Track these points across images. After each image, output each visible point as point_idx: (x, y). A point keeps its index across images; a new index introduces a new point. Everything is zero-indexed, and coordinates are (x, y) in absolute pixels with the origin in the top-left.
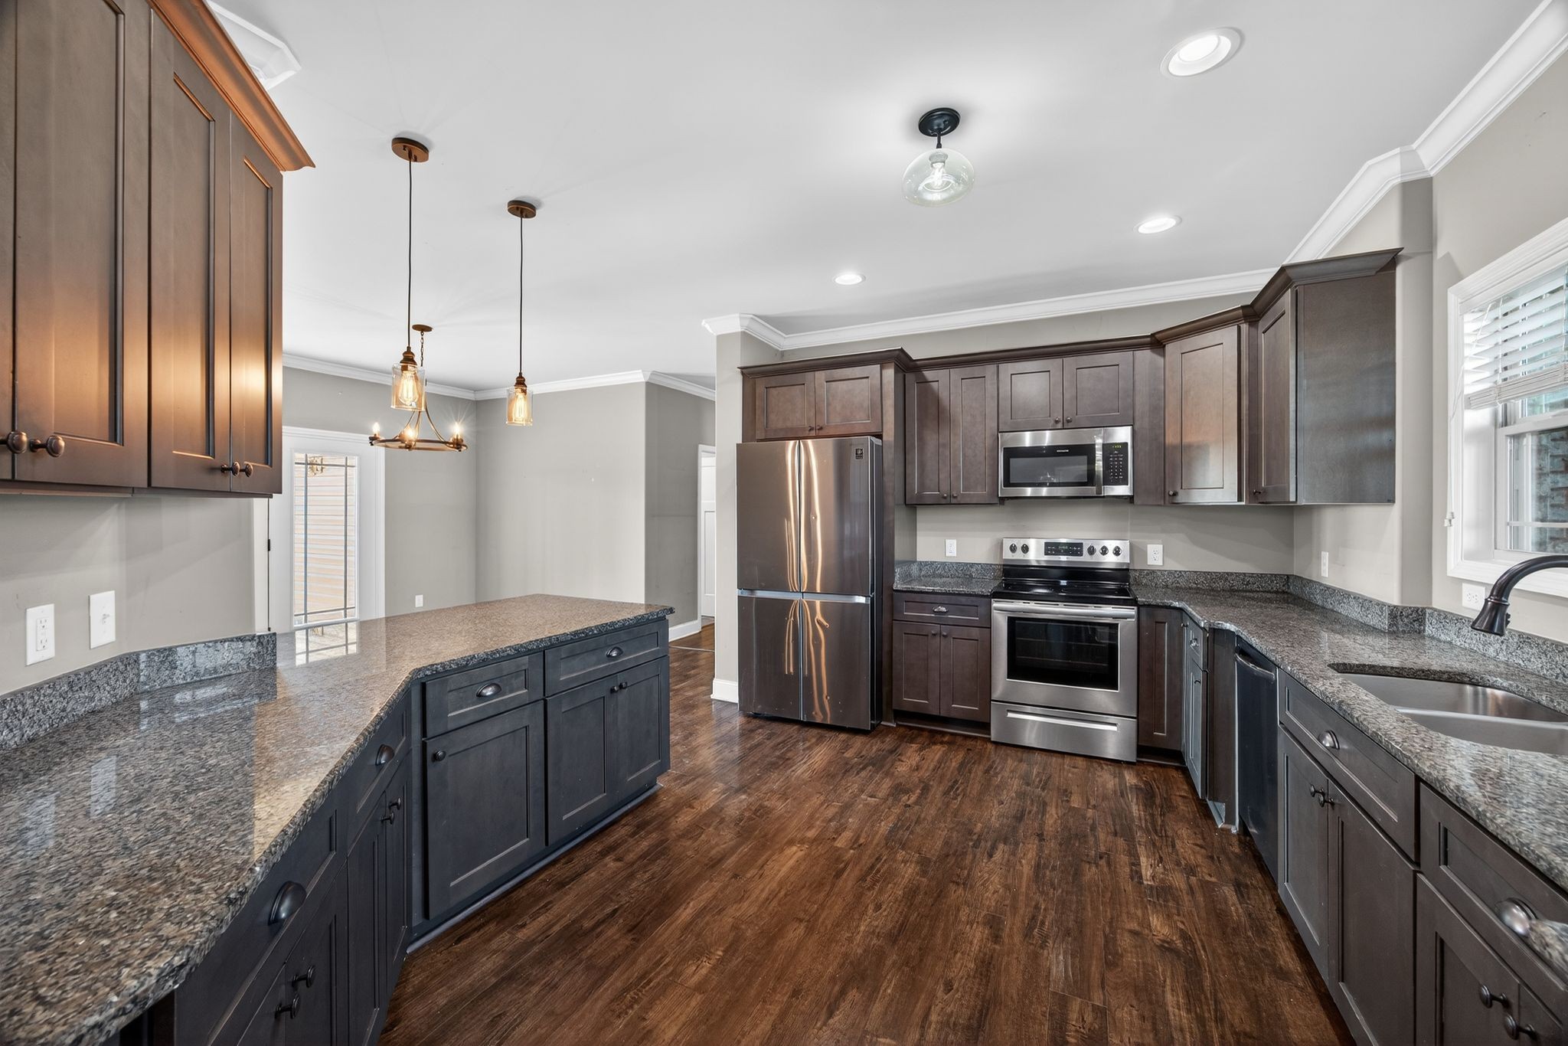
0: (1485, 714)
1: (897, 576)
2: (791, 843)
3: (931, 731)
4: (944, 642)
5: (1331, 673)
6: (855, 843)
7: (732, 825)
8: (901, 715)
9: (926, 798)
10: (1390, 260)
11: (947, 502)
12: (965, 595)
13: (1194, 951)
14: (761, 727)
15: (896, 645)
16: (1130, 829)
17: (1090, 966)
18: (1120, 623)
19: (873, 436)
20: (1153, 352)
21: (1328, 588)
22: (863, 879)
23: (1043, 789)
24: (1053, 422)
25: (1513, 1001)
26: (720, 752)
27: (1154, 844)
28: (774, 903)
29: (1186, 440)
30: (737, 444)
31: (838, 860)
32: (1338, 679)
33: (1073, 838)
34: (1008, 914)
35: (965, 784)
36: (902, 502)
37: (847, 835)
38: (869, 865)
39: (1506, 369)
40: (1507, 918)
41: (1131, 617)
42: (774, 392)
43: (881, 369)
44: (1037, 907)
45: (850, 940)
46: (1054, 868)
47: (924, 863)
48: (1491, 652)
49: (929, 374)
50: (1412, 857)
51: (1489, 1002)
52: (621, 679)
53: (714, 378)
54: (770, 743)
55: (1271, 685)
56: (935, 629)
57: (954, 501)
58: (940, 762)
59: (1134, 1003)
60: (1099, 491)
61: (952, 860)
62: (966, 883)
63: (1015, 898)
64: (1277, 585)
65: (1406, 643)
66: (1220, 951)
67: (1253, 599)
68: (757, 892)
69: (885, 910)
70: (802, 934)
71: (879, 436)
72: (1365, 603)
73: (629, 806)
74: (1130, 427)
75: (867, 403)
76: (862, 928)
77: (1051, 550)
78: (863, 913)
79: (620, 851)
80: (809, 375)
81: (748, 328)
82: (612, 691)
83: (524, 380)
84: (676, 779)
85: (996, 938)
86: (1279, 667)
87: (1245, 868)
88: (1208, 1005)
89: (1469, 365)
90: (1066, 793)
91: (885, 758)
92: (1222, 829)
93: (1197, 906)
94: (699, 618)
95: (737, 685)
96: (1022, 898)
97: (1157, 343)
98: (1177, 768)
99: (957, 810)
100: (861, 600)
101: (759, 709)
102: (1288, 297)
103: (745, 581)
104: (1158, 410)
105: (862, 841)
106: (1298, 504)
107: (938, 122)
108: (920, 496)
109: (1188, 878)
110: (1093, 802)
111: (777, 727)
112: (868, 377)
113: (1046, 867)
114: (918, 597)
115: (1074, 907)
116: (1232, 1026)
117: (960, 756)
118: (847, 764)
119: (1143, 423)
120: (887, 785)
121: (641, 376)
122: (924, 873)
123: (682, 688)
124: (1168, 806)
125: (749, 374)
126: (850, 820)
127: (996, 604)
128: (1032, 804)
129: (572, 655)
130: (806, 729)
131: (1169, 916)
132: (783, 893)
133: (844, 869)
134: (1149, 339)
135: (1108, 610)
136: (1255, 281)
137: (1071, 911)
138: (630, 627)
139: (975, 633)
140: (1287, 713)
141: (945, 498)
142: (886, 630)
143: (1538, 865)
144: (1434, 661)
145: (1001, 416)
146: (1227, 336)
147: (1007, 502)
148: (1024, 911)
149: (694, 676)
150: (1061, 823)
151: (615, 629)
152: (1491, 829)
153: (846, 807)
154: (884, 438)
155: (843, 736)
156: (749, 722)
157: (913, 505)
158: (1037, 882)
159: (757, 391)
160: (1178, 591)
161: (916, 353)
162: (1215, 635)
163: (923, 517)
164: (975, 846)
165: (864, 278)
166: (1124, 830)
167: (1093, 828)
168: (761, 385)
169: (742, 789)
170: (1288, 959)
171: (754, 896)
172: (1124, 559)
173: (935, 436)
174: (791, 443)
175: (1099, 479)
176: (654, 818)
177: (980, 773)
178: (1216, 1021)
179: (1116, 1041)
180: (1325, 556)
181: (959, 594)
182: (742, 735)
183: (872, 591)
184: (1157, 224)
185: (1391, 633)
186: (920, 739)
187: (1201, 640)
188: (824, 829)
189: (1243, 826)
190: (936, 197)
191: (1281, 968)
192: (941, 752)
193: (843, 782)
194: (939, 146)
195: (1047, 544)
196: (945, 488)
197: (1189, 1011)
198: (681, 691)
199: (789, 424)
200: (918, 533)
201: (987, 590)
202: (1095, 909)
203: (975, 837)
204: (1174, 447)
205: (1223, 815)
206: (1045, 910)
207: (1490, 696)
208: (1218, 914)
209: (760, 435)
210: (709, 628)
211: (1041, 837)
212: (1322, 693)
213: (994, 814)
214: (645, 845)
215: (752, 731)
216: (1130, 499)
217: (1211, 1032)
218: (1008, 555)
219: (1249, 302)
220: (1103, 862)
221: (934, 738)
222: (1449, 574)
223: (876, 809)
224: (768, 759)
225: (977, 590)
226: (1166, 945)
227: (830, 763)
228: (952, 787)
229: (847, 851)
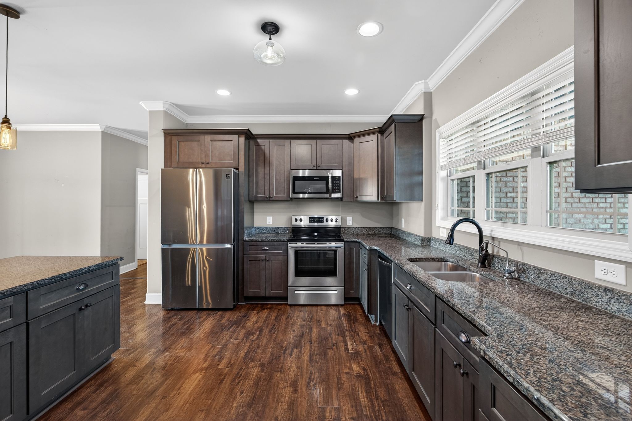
0: (447, 271)
1: (245, 234)
2: (195, 372)
3: (261, 304)
4: (267, 263)
5: (409, 262)
6: (230, 365)
7: (161, 370)
8: (247, 299)
9: (261, 335)
10: (421, 118)
11: (268, 200)
12: (277, 241)
13: (368, 375)
14: (175, 315)
15: (245, 266)
16: (344, 331)
17: (332, 392)
18: (338, 249)
19: (234, 168)
20: (350, 141)
21: (404, 232)
22: (234, 380)
23: (310, 322)
24: (312, 166)
25: (462, 364)
26: (150, 333)
27: (352, 336)
28: (187, 406)
29: (360, 176)
30: (161, 169)
31: (221, 375)
32: (411, 264)
33: (323, 340)
34: (300, 379)
35: (278, 326)
36: (247, 199)
37: (225, 361)
38: (236, 373)
39: (450, 158)
40: (460, 338)
41: (342, 247)
42: (181, 143)
43: (239, 137)
44: (311, 373)
45: (229, 413)
46: (317, 355)
47: (262, 365)
48: (448, 251)
49: (260, 142)
50: (434, 322)
51: (455, 367)
52: (86, 301)
53: (147, 133)
54: (181, 322)
55: (390, 268)
56: (263, 257)
57: (271, 199)
58: (266, 318)
59: (349, 401)
60: (330, 195)
61: (274, 361)
62: (281, 370)
63: (302, 372)
64: (388, 231)
65: (426, 249)
66: (376, 372)
67: (381, 237)
68: (177, 402)
69: (245, 393)
70: (203, 417)
71: (237, 169)
72: (415, 236)
73: (92, 375)
74: (341, 170)
75: (231, 153)
76: (235, 405)
77: (312, 220)
78: (235, 397)
79: (86, 404)
80: (202, 137)
81: (167, 109)
82: (81, 309)
83: (9, 120)
84: (123, 352)
85: (296, 391)
86: (393, 262)
87: (382, 338)
88: (373, 393)
89: (442, 156)
90: (319, 321)
91: (241, 319)
92: (373, 325)
93: (367, 356)
94: (136, 261)
95: (161, 295)
96: (305, 371)
97: (351, 137)
98: (358, 304)
99: (275, 338)
100: (229, 246)
101: (174, 305)
102: (393, 125)
103: (164, 241)
104: (351, 164)
105: (232, 362)
106: (397, 201)
107: (269, 28)
108: (256, 197)
109: (364, 346)
110: (329, 323)
111: (184, 314)
112: (232, 141)
113: (313, 354)
114: (255, 243)
115: (325, 369)
116: (381, 398)
117: (275, 314)
118: (222, 326)
119: (346, 168)
120: (243, 331)
121: (99, 127)
122: (262, 371)
123: (126, 301)
124: (356, 320)
125: (168, 134)
126: (226, 353)
127: (290, 245)
128: (306, 329)
129: (50, 292)
130: (201, 312)
131: (359, 363)
132: (192, 399)
133: (224, 379)
134: (348, 136)
135: (333, 244)
136: (382, 119)
137: (324, 371)
138: (94, 270)
139: (281, 258)
140: (395, 278)
141: (267, 198)
142: (240, 260)
143: (468, 319)
144: (433, 255)
145: (291, 163)
146: (374, 138)
147: (293, 200)
148: (306, 376)
149: (134, 293)
150: (318, 335)
151: (82, 272)
152: (456, 309)
153: (224, 347)
154: (240, 170)
155: (220, 313)
156: (168, 313)
157: (252, 202)
158: (310, 362)
159: (173, 142)
160: (357, 235)
161: (255, 132)
162: (372, 251)
163: (256, 206)
164: (284, 353)
165: (231, 93)
166: (342, 333)
167: (330, 334)
168: (175, 139)
169: (165, 350)
170: (396, 368)
171: (175, 405)
172: (339, 223)
173: (263, 170)
174: (191, 170)
175: (330, 191)
176: (109, 379)
177: (284, 320)
178: (376, 399)
179: (344, 419)
180: (403, 220)
181: (274, 241)
182: (164, 321)
183: (234, 242)
184: (351, 92)
185: (422, 246)
186: (257, 309)
187: (367, 253)
188: (213, 360)
189: (380, 322)
190: (269, 62)
191: (394, 372)
192: (267, 313)
193: (221, 335)
194: (270, 39)
195: (310, 218)
196: (267, 194)
197: (367, 398)
198: (126, 302)
199: (191, 160)
200: (255, 214)
201: (286, 239)
202: (333, 367)
203: (284, 348)
204: (356, 179)
205: (374, 319)
206: (314, 373)
207: (448, 265)
208: (374, 358)
209: (174, 164)
210: (143, 266)
211: (311, 342)
212: (407, 270)
213: (291, 337)
214: (104, 395)
215: (170, 318)
216: (341, 199)
217: (375, 404)
218: (294, 223)
219: (381, 126)
220: (334, 347)
221: (263, 307)
222: (437, 225)
223: (239, 344)
224: (181, 331)
225: (281, 239)
226: (358, 375)
227: (213, 327)
228: (273, 328)
229: (225, 369)
